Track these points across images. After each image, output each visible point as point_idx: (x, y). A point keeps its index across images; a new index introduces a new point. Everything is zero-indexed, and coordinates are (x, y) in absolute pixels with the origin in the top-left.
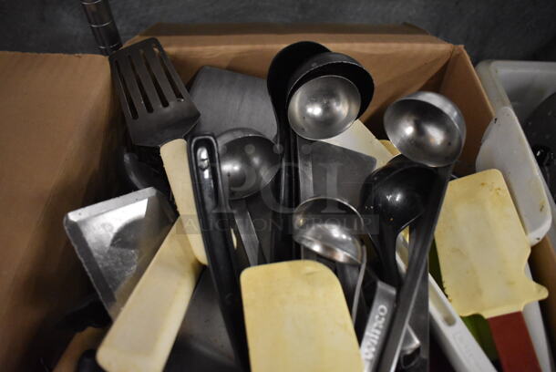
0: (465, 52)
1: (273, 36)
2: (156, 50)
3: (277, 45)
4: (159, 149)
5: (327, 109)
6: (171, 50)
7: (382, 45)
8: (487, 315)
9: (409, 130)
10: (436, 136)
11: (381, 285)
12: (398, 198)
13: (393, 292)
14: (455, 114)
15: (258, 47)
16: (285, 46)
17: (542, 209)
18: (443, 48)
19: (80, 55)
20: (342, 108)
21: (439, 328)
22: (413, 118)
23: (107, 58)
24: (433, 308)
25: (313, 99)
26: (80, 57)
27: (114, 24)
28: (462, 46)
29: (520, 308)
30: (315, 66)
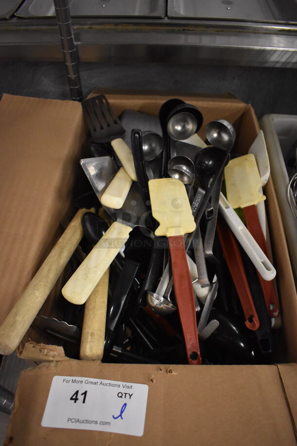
0: (252, 108)
1: (159, 97)
2: (104, 101)
3: (162, 101)
4: (110, 143)
5: (184, 127)
6: (111, 101)
7: (212, 103)
8: (243, 206)
9: (215, 135)
10: (226, 137)
11: (200, 190)
12: (210, 163)
13: (204, 192)
14: (232, 129)
15: (153, 101)
16: (165, 101)
17: (267, 168)
18: (242, 105)
19: (67, 101)
20: (190, 127)
21: (223, 209)
22: (218, 130)
23: (80, 103)
24: (220, 202)
25: (178, 123)
26: (67, 102)
27: (81, 87)
28: (250, 105)
29: (255, 203)
30: (179, 108)
